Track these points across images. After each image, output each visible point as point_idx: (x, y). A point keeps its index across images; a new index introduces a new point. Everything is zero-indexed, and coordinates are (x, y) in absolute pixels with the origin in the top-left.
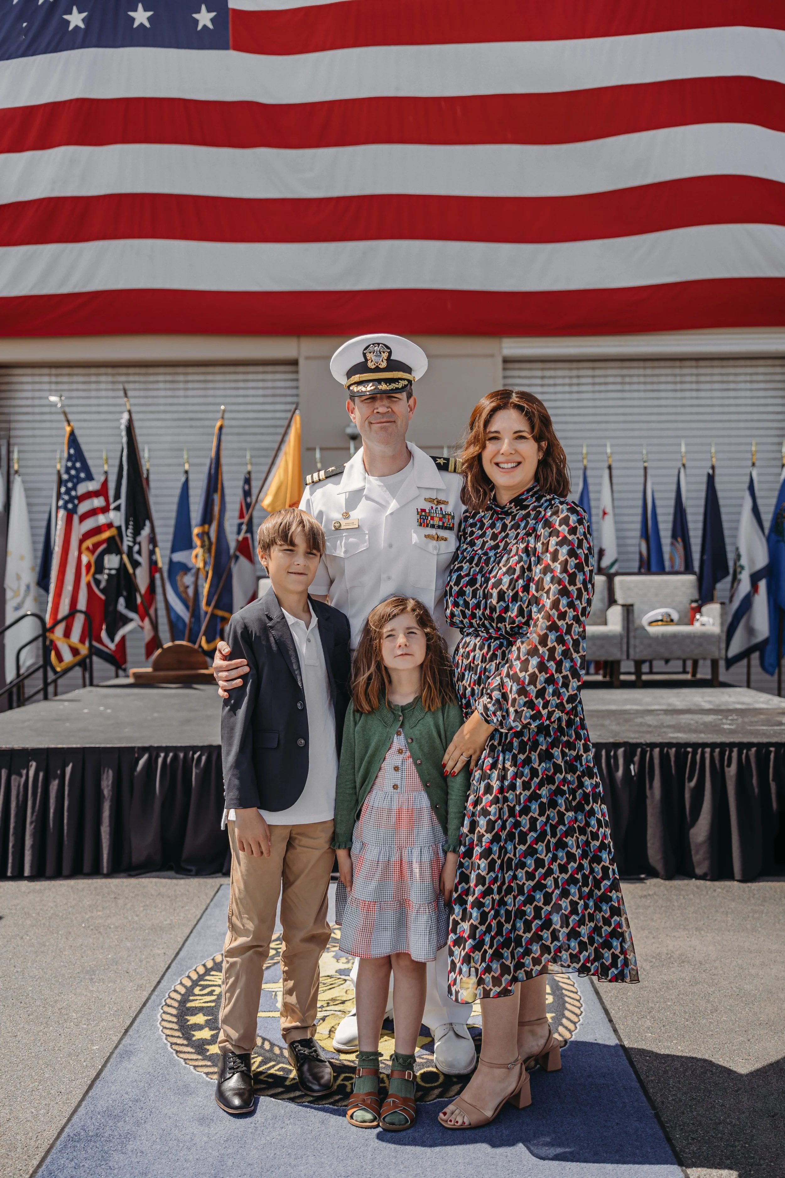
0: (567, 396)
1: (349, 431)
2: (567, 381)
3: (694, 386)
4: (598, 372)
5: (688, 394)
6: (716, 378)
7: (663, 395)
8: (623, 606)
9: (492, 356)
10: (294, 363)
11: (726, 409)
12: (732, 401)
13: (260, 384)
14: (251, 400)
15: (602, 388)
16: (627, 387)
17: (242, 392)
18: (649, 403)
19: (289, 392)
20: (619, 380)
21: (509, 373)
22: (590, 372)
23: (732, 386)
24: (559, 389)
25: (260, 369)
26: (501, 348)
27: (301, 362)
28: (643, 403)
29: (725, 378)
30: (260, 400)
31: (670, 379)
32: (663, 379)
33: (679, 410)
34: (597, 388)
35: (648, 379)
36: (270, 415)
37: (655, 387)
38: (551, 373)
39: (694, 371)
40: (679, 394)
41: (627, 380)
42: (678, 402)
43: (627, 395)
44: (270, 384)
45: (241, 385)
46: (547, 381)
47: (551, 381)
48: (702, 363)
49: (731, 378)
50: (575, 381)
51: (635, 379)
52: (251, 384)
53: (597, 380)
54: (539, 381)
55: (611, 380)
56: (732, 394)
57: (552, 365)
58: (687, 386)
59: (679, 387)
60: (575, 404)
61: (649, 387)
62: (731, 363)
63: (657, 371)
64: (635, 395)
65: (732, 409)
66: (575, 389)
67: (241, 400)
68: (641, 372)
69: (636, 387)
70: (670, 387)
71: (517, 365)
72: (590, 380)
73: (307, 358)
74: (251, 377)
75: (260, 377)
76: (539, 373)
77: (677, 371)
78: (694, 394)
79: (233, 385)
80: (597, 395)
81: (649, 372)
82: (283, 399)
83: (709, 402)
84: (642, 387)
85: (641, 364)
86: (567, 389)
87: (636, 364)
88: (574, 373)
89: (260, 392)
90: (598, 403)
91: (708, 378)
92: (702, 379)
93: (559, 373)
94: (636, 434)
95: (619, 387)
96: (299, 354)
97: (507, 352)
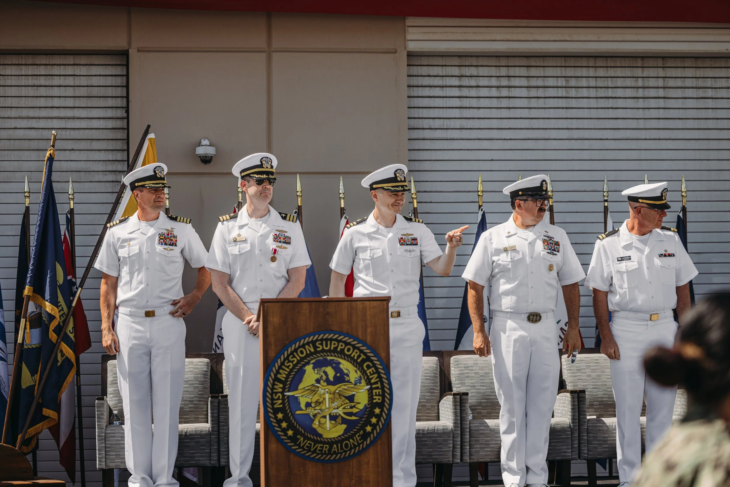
0: (494, 103)
1: (200, 151)
2: (494, 82)
3: (661, 93)
4: (534, 72)
5: (653, 103)
6: (689, 83)
7: (620, 103)
8: (572, 392)
9: (393, 52)
10: (125, 54)
11: (703, 124)
12: (710, 114)
13: (70, 81)
14: (56, 102)
15: (541, 93)
16: (573, 93)
17: (42, 91)
18: (602, 113)
19: (110, 92)
20: (561, 82)
21: (415, 70)
22: (523, 72)
23: (710, 93)
24: (484, 92)
25: (70, 60)
26: (405, 40)
27: (133, 53)
28: (594, 113)
29: (701, 83)
30: (70, 102)
31: (629, 82)
32: (620, 82)
33: (641, 124)
34: (533, 93)
35: (601, 83)
36: (83, 124)
37: (610, 93)
38: (473, 71)
39: (661, 72)
40: (641, 103)
41: (573, 82)
42: (640, 114)
43: (573, 103)
44: (83, 81)
45: (42, 81)
46: (466, 82)
47: (473, 82)
48: (669, 63)
49: (709, 83)
50: (504, 82)
51: (584, 82)
52: (56, 81)
53: (534, 82)
54: (455, 82)
55: (551, 82)
56: (710, 103)
57: (474, 62)
58: (652, 93)
59: (641, 93)
60: (505, 113)
61: (602, 93)
62: (708, 63)
63: (612, 72)
64: (584, 103)
65: (711, 124)
66: (505, 92)
67: (42, 102)
68: (591, 72)
69: (584, 92)
70: (629, 93)
71: (425, 61)
72: (524, 82)
73: (141, 50)
74: (56, 70)
75: (70, 70)
76: (456, 71)
77: (639, 72)
78: (661, 103)
79: (31, 81)
80: (534, 103)
81: (601, 72)
82: (102, 103)
83: (681, 114)
84: (593, 93)
85: (592, 63)
86: (494, 92)
87: (584, 62)
88: (503, 71)
89: (70, 92)
90: (534, 113)
91: (679, 83)
92: (671, 83)
93: (483, 71)
94: (585, 155)
95: (561, 92)
96: (129, 44)
97: (412, 46)
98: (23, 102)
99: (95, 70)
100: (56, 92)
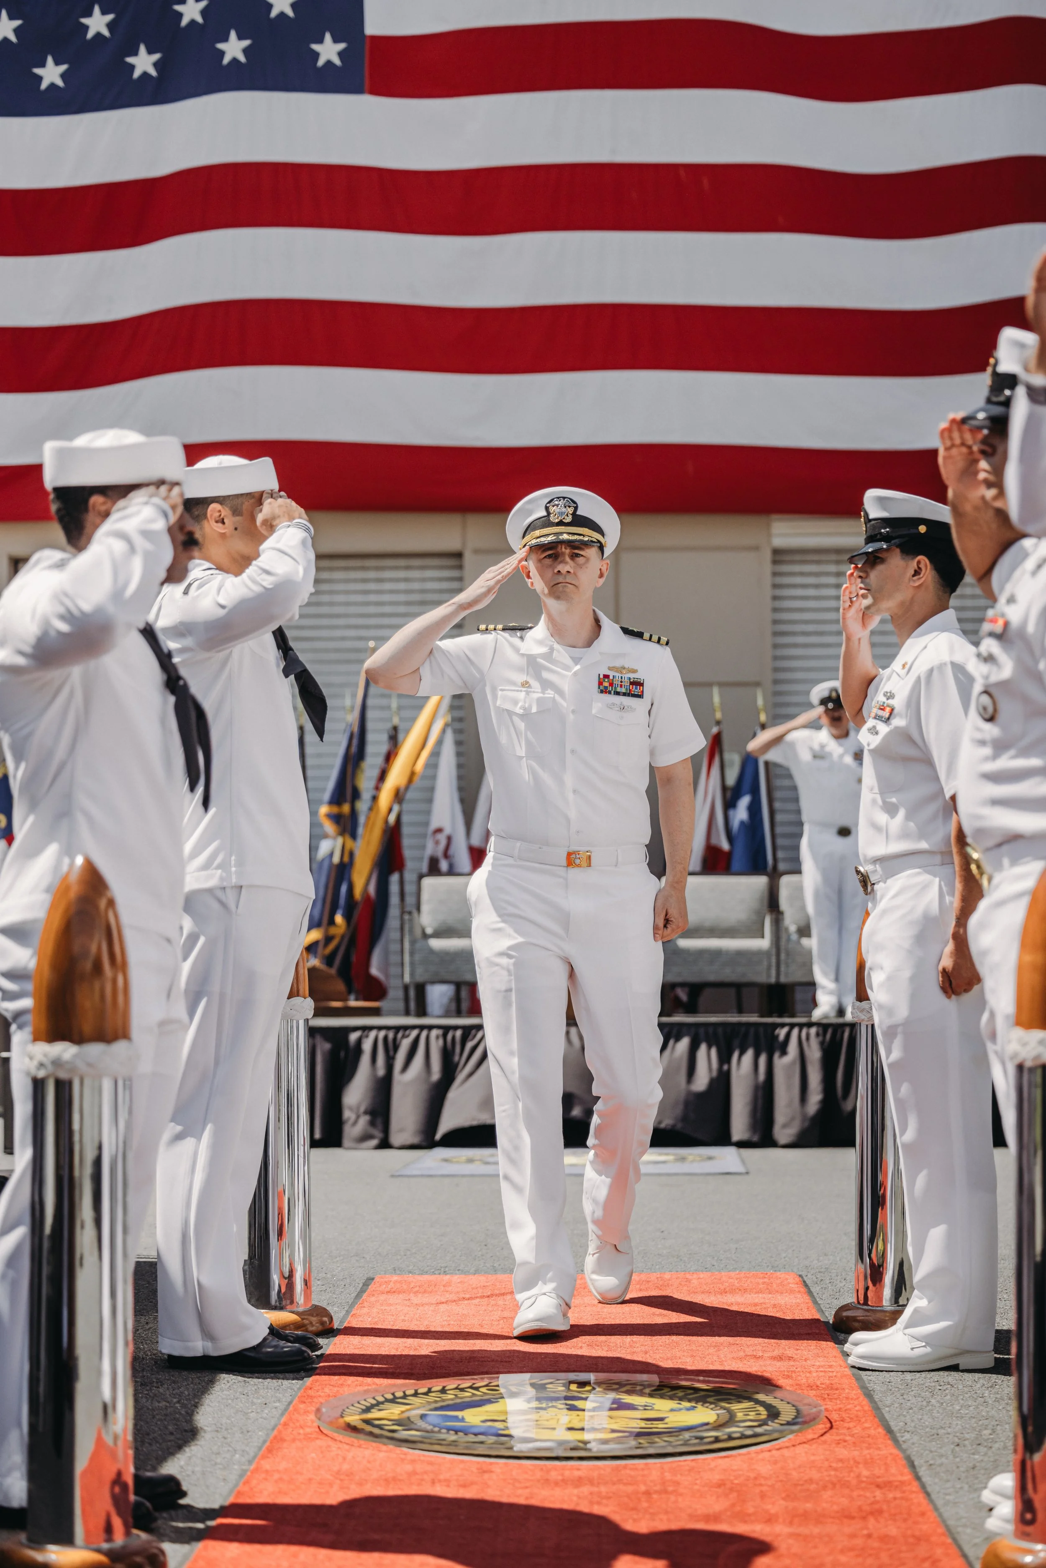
9: (756, 548)
10: (459, 555)
13: (402, 586)
17: (372, 598)
25: (402, 562)
26: (769, 535)
27: (467, 554)
44: (416, 586)
45: (372, 586)
52: (387, 586)
67: (372, 610)
71: (798, 557)
73: (477, 551)
74: (387, 574)
75: (402, 574)
79: (359, 587)
89: (402, 598)
96: (464, 543)
97: (779, 542)
98: (352, 610)
99: (429, 573)
100: (386, 598)
